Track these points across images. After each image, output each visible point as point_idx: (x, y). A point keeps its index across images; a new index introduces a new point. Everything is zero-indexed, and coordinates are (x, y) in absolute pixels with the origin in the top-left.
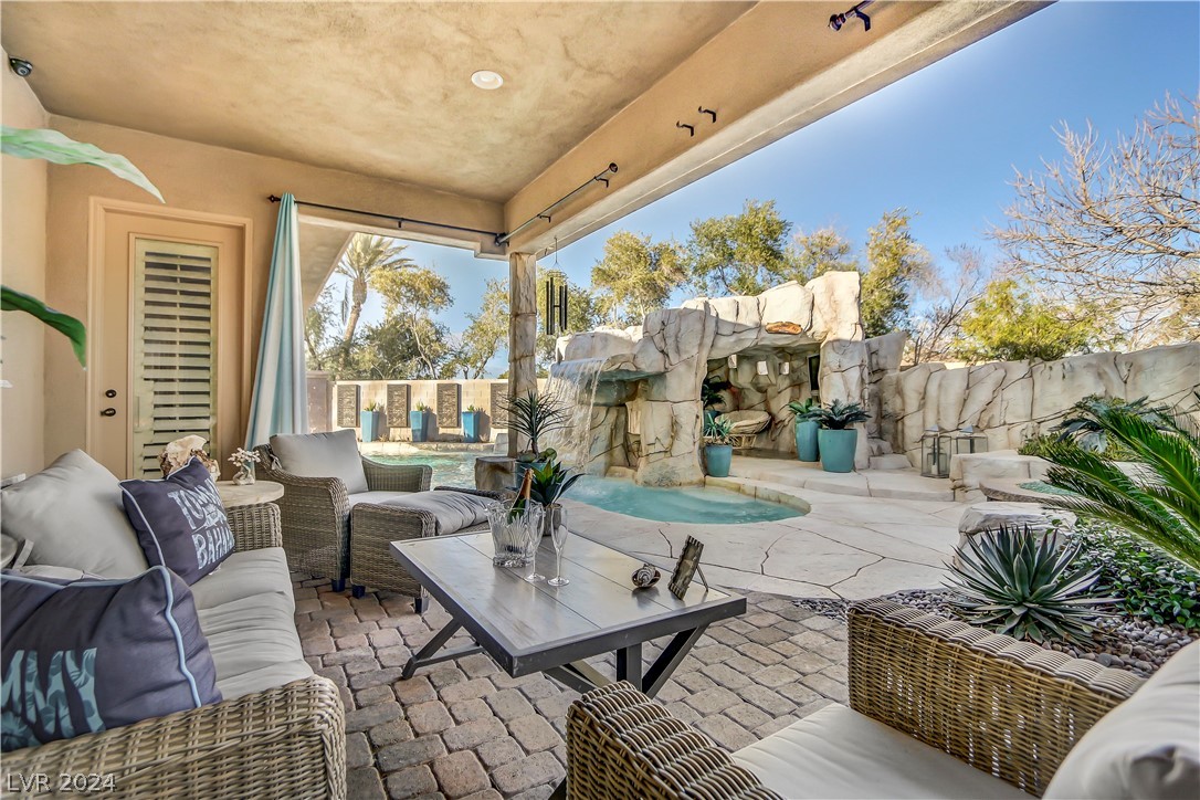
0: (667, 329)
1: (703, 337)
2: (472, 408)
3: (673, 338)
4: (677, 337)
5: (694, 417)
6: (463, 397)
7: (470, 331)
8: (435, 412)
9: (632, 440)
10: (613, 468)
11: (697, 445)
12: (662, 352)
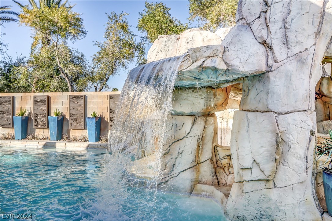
0: (271, 11)
1: (321, 23)
2: (94, 114)
3: (280, 24)
4: (285, 21)
5: (308, 134)
6: (89, 106)
7: (98, 55)
8: (68, 117)
9: (222, 153)
10: (199, 186)
11: (310, 171)
12: (264, 43)
